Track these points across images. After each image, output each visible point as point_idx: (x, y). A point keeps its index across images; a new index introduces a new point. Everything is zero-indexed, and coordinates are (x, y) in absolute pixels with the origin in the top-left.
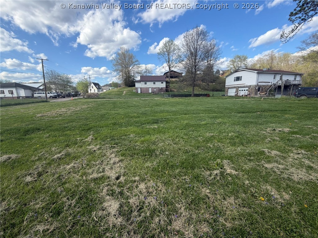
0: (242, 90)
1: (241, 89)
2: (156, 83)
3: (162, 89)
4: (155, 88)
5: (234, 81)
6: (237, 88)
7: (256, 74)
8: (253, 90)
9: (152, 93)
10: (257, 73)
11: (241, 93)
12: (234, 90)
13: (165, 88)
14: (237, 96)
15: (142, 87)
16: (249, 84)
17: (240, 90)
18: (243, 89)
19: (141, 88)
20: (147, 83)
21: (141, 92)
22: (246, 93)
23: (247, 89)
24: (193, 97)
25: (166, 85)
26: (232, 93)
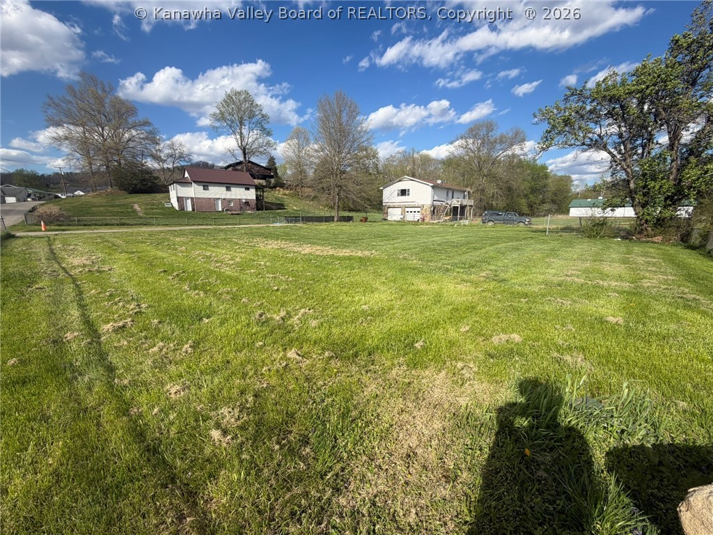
0: (411, 212)
1: (409, 210)
2: (233, 189)
3: (247, 203)
4: (230, 201)
5: (398, 195)
6: (403, 208)
7: (431, 188)
8: (428, 212)
9: (223, 211)
10: (432, 186)
11: (409, 217)
12: (399, 210)
13: (255, 202)
14: (402, 222)
15: (197, 196)
16: (420, 203)
17: (408, 212)
18: (413, 210)
19: (192, 199)
20: (210, 188)
21: (193, 210)
22: (418, 217)
23: (419, 209)
24: (337, 221)
25: (257, 195)
26: (394, 215)
